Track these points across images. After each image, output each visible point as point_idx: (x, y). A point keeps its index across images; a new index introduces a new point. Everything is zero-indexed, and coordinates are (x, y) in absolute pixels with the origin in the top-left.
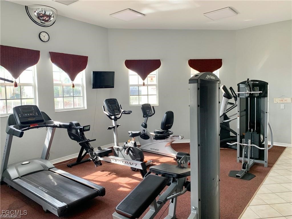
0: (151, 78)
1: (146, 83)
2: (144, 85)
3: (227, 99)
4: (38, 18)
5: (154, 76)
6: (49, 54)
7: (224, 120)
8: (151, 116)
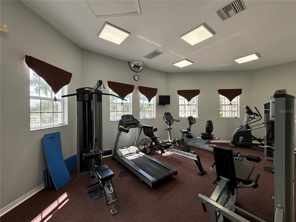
0: (193, 101)
1: (190, 104)
2: (189, 105)
3: (249, 115)
4: (134, 67)
5: (195, 99)
6: (138, 88)
7: (247, 129)
8: (193, 124)
